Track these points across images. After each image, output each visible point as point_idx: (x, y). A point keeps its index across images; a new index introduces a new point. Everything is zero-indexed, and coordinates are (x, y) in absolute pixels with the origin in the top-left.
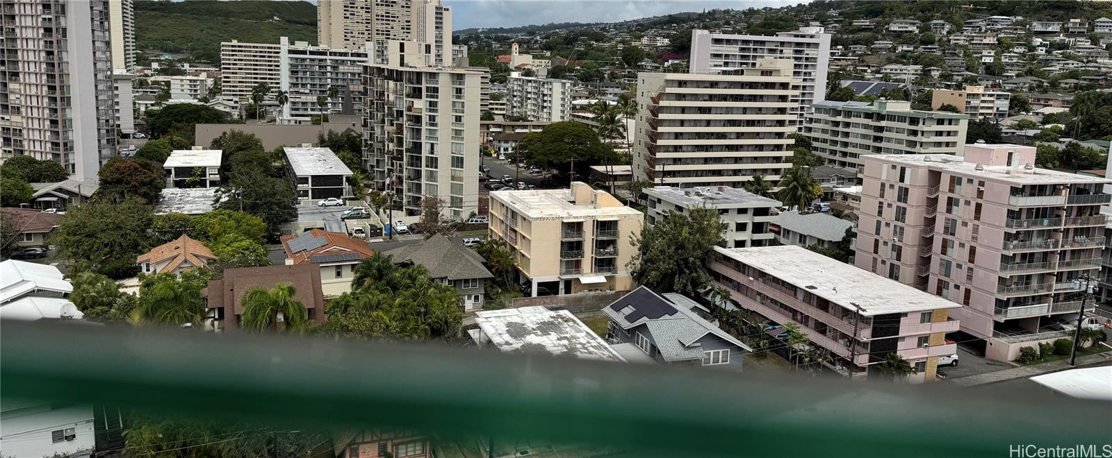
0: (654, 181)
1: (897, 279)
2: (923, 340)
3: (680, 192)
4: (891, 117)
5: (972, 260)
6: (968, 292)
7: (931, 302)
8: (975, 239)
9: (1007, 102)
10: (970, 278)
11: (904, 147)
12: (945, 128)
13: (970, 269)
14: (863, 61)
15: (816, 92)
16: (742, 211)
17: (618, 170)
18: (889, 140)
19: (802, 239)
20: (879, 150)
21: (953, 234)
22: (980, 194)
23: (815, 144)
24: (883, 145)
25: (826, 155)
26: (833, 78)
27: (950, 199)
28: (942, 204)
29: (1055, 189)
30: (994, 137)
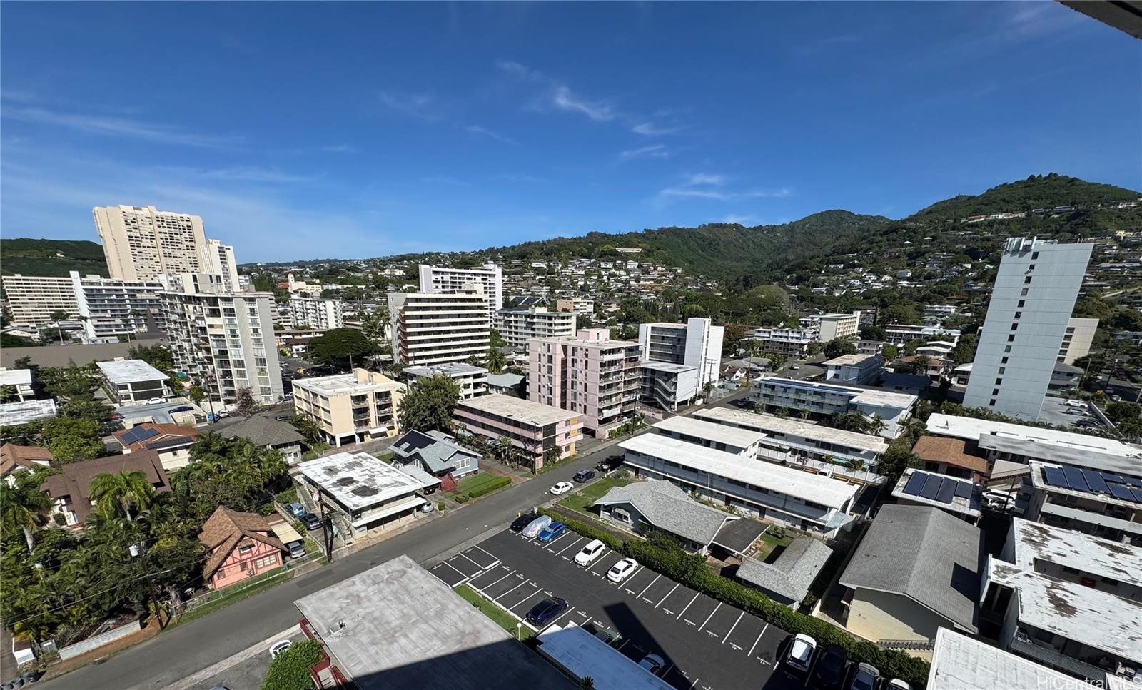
0: (409, 363)
1: (551, 405)
2: (567, 435)
3: (428, 368)
4: (539, 317)
5: (586, 391)
6: (585, 406)
7: (568, 414)
8: (586, 379)
9: (592, 306)
10: (585, 399)
11: (547, 333)
12: (565, 321)
13: (585, 395)
14: (520, 285)
15: (496, 303)
16: (466, 377)
18: (539, 329)
19: (501, 389)
20: (534, 335)
21: (576, 378)
22: (587, 356)
23: (501, 334)
24: (536, 332)
25: (508, 340)
26: (505, 294)
27: (573, 360)
28: (569, 363)
29: (619, 350)
30: (590, 326)
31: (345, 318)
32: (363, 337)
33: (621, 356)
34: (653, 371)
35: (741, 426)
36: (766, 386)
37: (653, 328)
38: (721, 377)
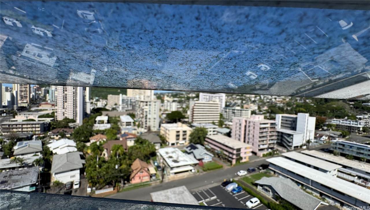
0: (193, 122)
1: (240, 141)
2: (245, 153)
4: (237, 110)
5: (253, 137)
6: (253, 143)
7: (246, 145)
8: (254, 133)
9: (257, 107)
11: (239, 116)
12: (247, 112)
14: (231, 100)
15: (223, 105)
16: (211, 128)
17: (186, 120)
18: (237, 114)
20: (234, 116)
21: (250, 132)
22: (254, 125)
26: (226, 102)
27: (249, 126)
31: (177, 108)
32: (181, 114)
33: (269, 125)
34: (282, 133)
36: (340, 144)
37: (282, 117)
38: (315, 138)
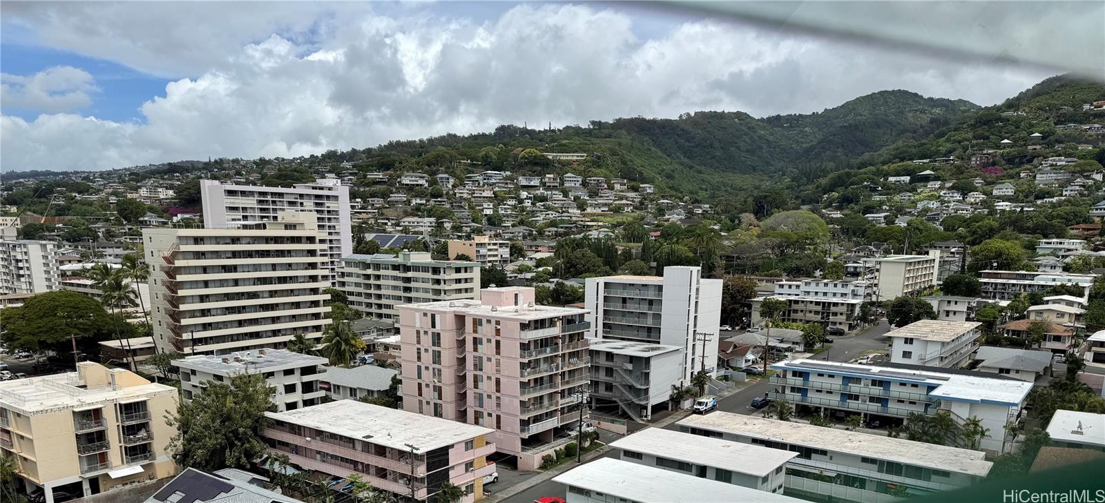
0: (183, 351)
1: (441, 416)
3: (217, 360)
4: (416, 268)
7: (470, 431)
8: (498, 371)
10: (498, 405)
11: (430, 296)
12: (462, 275)
13: (498, 398)
14: (382, 214)
15: (342, 245)
16: (289, 372)
17: (136, 343)
19: (353, 392)
20: (409, 300)
21: (481, 370)
22: (498, 332)
23: (351, 298)
24: (412, 295)
25: (363, 308)
26: (358, 231)
27: (475, 339)
28: (469, 345)
29: (551, 322)
30: (502, 282)
31: (63, 274)
32: (98, 308)
33: (555, 331)
34: (610, 356)
35: (755, 441)
36: (795, 374)
37: (606, 284)
38: (722, 363)
